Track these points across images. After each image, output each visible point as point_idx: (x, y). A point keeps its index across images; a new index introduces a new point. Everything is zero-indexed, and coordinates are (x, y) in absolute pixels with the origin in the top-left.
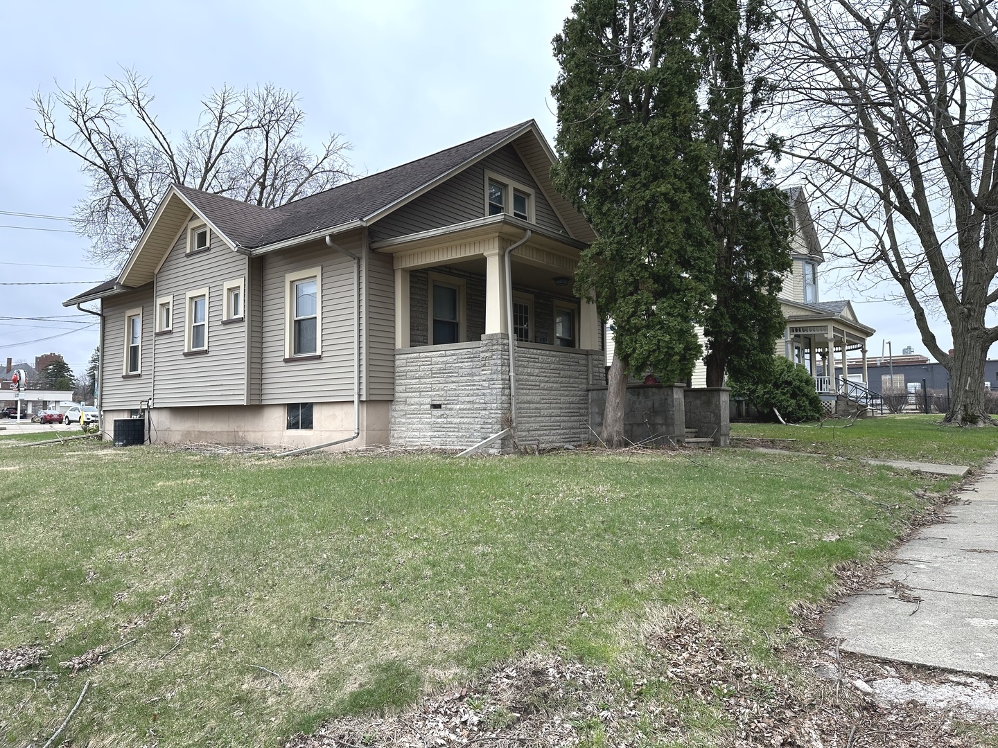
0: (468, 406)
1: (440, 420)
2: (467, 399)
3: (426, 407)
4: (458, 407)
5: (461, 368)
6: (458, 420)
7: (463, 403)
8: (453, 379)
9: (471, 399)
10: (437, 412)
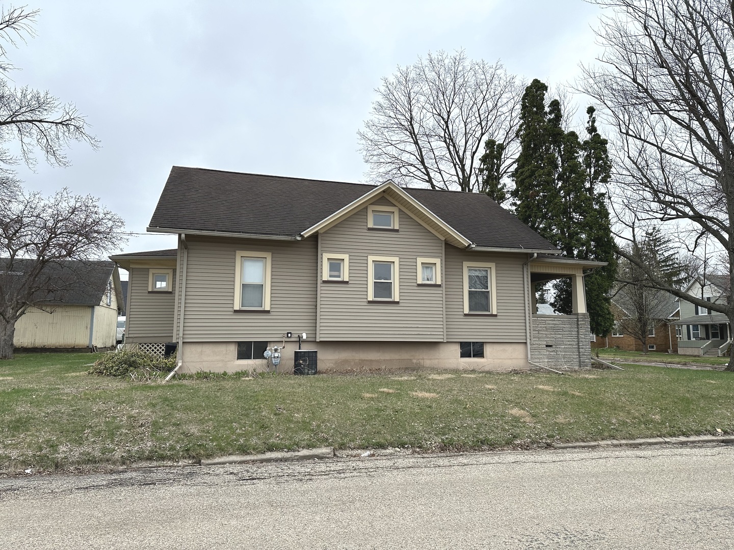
0: (569, 346)
1: (552, 353)
2: (568, 343)
3: (543, 346)
4: (563, 347)
5: (564, 327)
6: (564, 353)
7: (566, 345)
8: (560, 333)
9: (571, 343)
10: (549, 349)
